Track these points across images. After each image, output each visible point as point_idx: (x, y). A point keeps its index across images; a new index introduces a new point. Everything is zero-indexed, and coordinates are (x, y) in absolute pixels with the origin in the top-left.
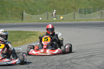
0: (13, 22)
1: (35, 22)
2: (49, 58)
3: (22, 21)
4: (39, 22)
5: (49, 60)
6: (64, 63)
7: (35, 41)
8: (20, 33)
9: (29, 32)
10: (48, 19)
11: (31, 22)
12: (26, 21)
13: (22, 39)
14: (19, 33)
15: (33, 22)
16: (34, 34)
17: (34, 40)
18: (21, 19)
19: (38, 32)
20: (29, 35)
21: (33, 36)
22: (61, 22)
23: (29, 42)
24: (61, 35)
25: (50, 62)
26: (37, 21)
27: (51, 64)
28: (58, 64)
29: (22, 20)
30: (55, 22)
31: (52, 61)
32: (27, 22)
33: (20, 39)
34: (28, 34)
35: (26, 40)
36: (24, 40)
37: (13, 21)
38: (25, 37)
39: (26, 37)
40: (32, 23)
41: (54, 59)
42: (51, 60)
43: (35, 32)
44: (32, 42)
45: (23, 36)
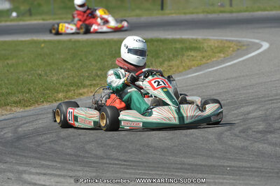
0: (137, 16)
1: (197, 13)
2: (235, 112)
3: (161, 12)
4: (208, 13)
5: (236, 117)
6: (277, 125)
7: (198, 66)
8: (155, 43)
9: (181, 41)
10: (231, 5)
11: (185, 13)
12: (173, 11)
13: (161, 60)
14: (153, 45)
15: (193, 13)
16: (193, 46)
17: (194, 62)
18: (160, 7)
19: (204, 40)
20: (182, 49)
21: (192, 53)
22: (266, 13)
23: (181, 69)
24: (269, 48)
25: (238, 121)
26: (203, 12)
27: (241, 128)
28: (261, 127)
29: (162, 9)
30: (252, 13)
31: (244, 120)
32: (174, 15)
33: (157, 60)
34: (178, 46)
35: (174, 63)
36: (166, 63)
37: (138, 12)
38: (171, 56)
39: (173, 55)
40: (188, 17)
41: (249, 113)
42: (241, 118)
43: (196, 40)
44: (190, 68)
45: (166, 53)
